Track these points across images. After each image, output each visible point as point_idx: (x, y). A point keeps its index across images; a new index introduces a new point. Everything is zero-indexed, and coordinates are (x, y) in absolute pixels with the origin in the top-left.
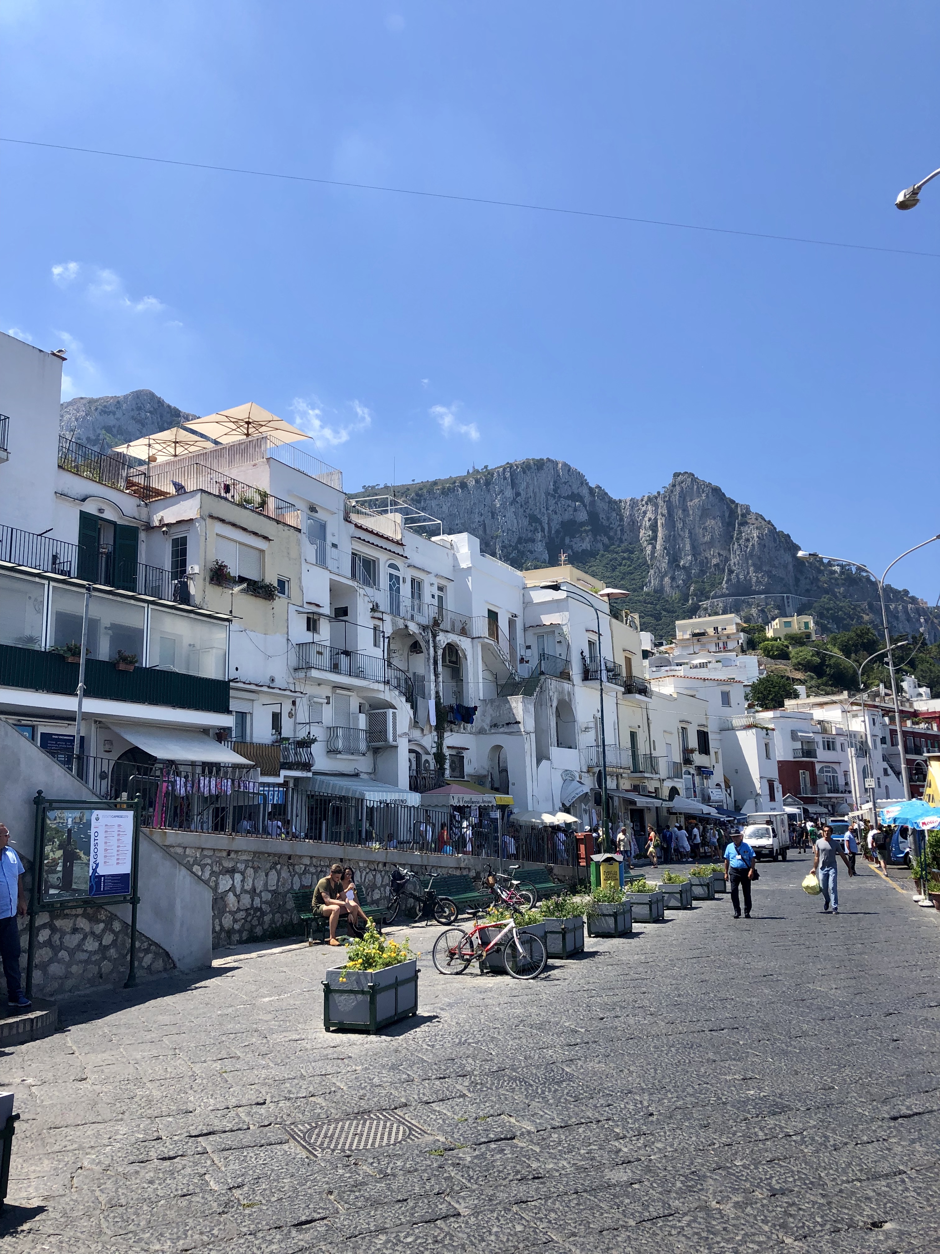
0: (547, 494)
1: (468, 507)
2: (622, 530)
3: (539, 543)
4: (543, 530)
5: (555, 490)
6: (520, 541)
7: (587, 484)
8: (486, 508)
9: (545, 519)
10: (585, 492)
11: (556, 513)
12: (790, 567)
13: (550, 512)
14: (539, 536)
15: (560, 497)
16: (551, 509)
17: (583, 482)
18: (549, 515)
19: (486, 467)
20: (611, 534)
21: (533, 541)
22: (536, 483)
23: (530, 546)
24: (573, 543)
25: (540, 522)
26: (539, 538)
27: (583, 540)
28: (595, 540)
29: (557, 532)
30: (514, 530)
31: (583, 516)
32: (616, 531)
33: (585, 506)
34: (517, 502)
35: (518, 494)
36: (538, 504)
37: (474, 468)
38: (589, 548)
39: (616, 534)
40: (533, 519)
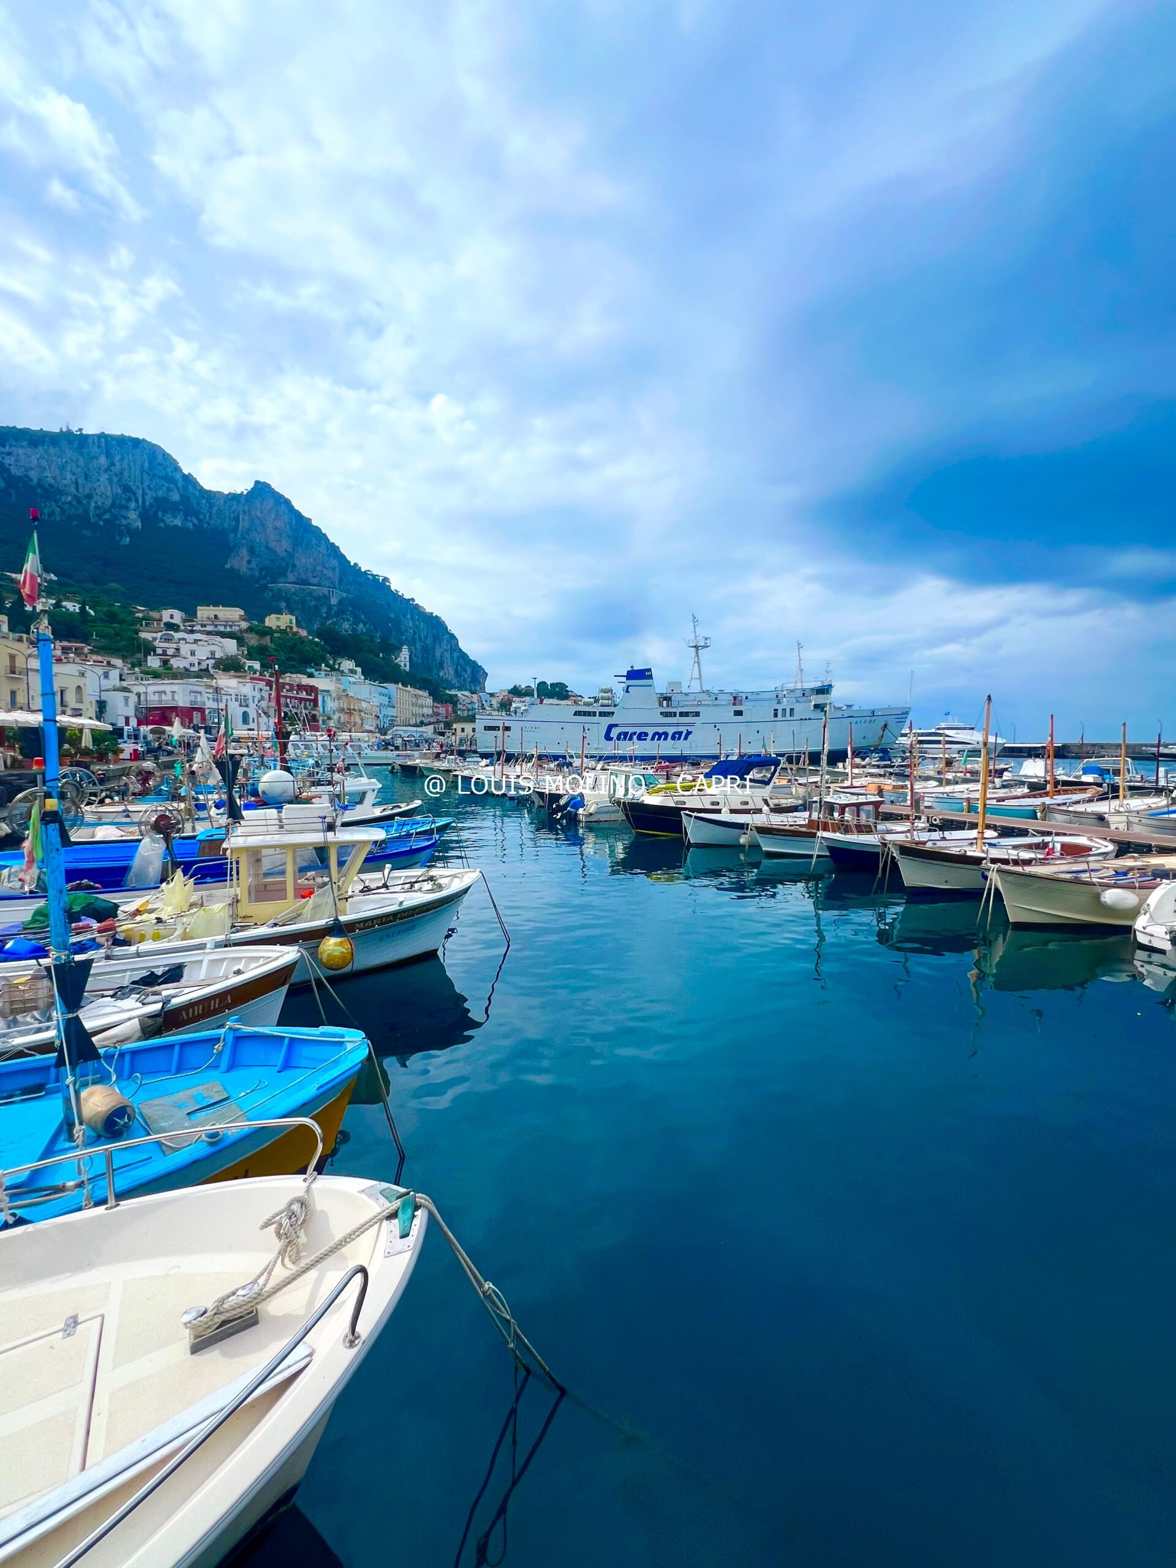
0: (142, 470)
1: (59, 464)
2: (210, 516)
3: (133, 512)
4: (137, 501)
5: (151, 468)
6: (113, 505)
7: (181, 471)
8: (79, 470)
9: (140, 493)
10: (178, 476)
11: (150, 489)
13: (144, 486)
14: (133, 505)
15: (154, 476)
16: (146, 484)
17: (177, 469)
18: (143, 490)
19: (80, 430)
20: (201, 517)
21: (127, 508)
22: (131, 458)
23: (123, 512)
24: (165, 518)
25: (134, 494)
26: (133, 508)
27: (175, 517)
28: (186, 519)
29: (151, 505)
30: (108, 495)
31: (175, 497)
32: (205, 514)
33: (178, 489)
34: (111, 471)
35: (113, 464)
36: (133, 477)
37: (68, 427)
38: (180, 525)
39: (205, 518)
40: (127, 489)
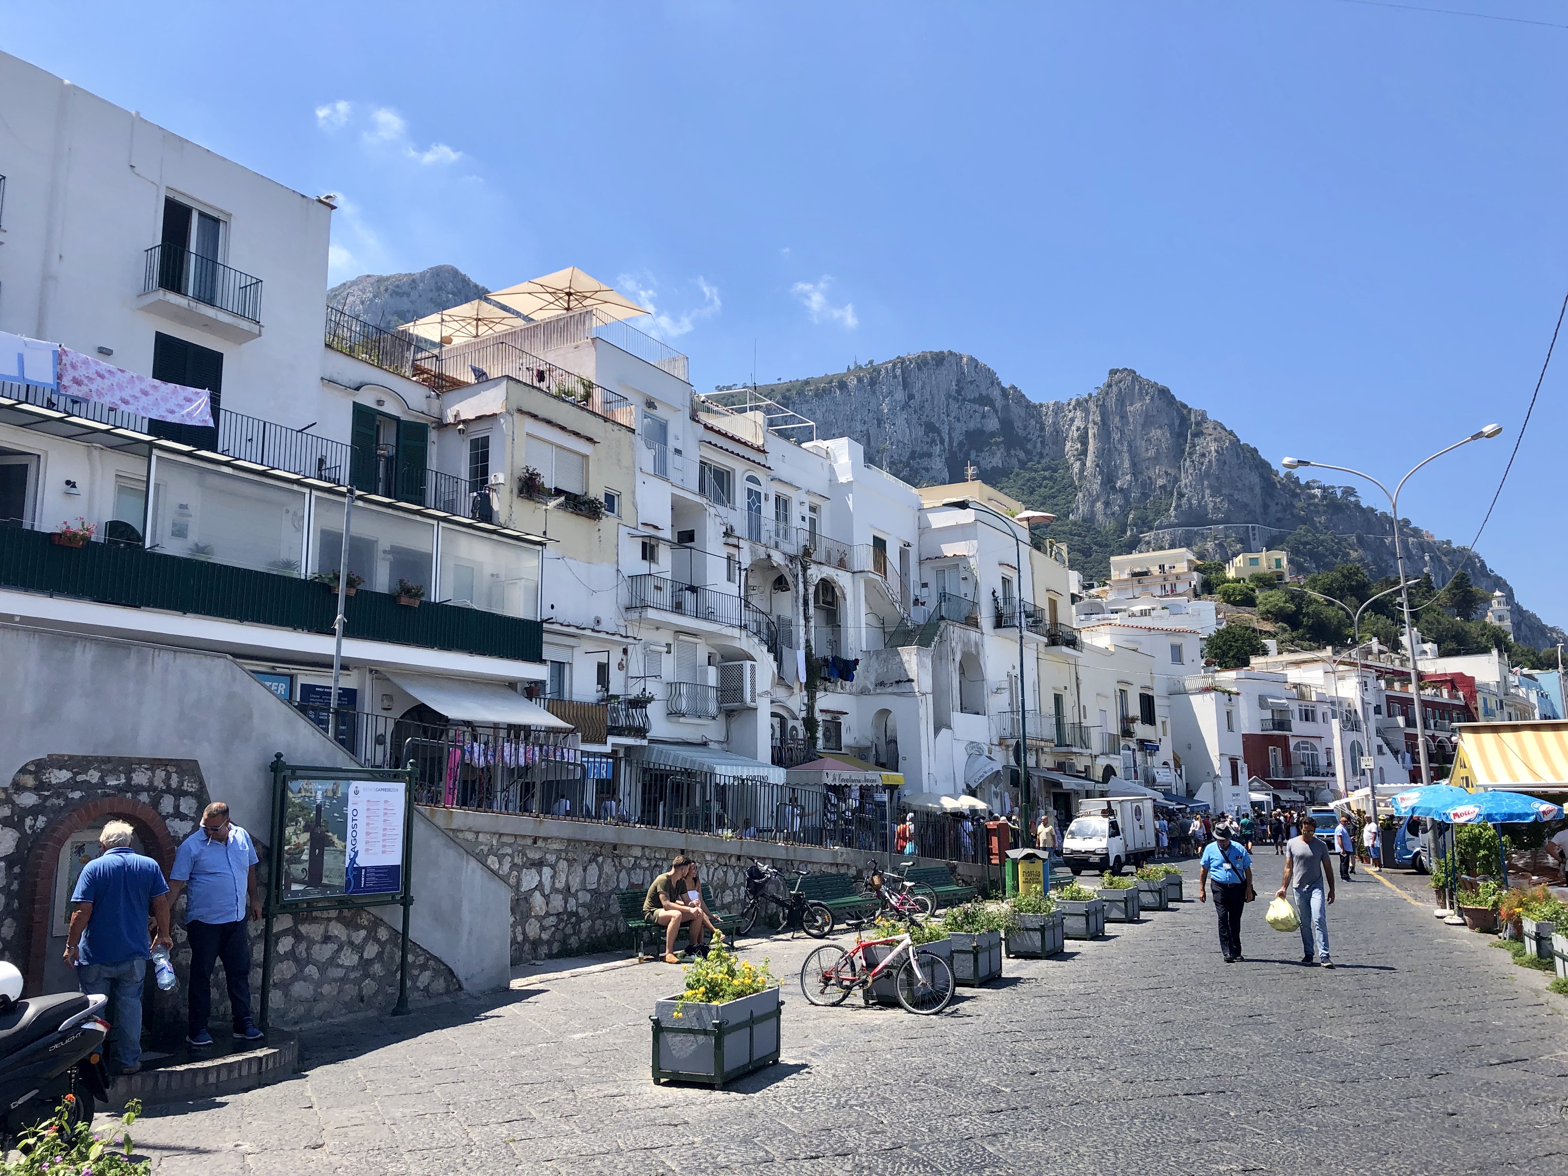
0: (949, 396)
1: (848, 413)
2: (1042, 442)
3: (938, 459)
4: (942, 442)
5: (958, 392)
6: (913, 456)
7: (999, 384)
8: (871, 415)
9: (945, 429)
10: (996, 393)
11: (959, 420)
12: (1258, 490)
13: (951, 419)
14: (937, 449)
15: (964, 400)
16: (953, 415)
17: (994, 381)
18: (950, 425)
19: (871, 362)
20: (1029, 446)
22: (934, 383)
23: (925, 462)
24: (980, 459)
25: (939, 432)
26: (938, 453)
27: (993, 454)
28: (1009, 455)
29: (961, 444)
30: (906, 441)
31: (993, 424)
32: (1035, 443)
33: (996, 412)
34: (910, 407)
35: (911, 397)
36: (936, 410)
37: (855, 363)
38: (1000, 465)
39: (1035, 447)
40: (930, 428)
